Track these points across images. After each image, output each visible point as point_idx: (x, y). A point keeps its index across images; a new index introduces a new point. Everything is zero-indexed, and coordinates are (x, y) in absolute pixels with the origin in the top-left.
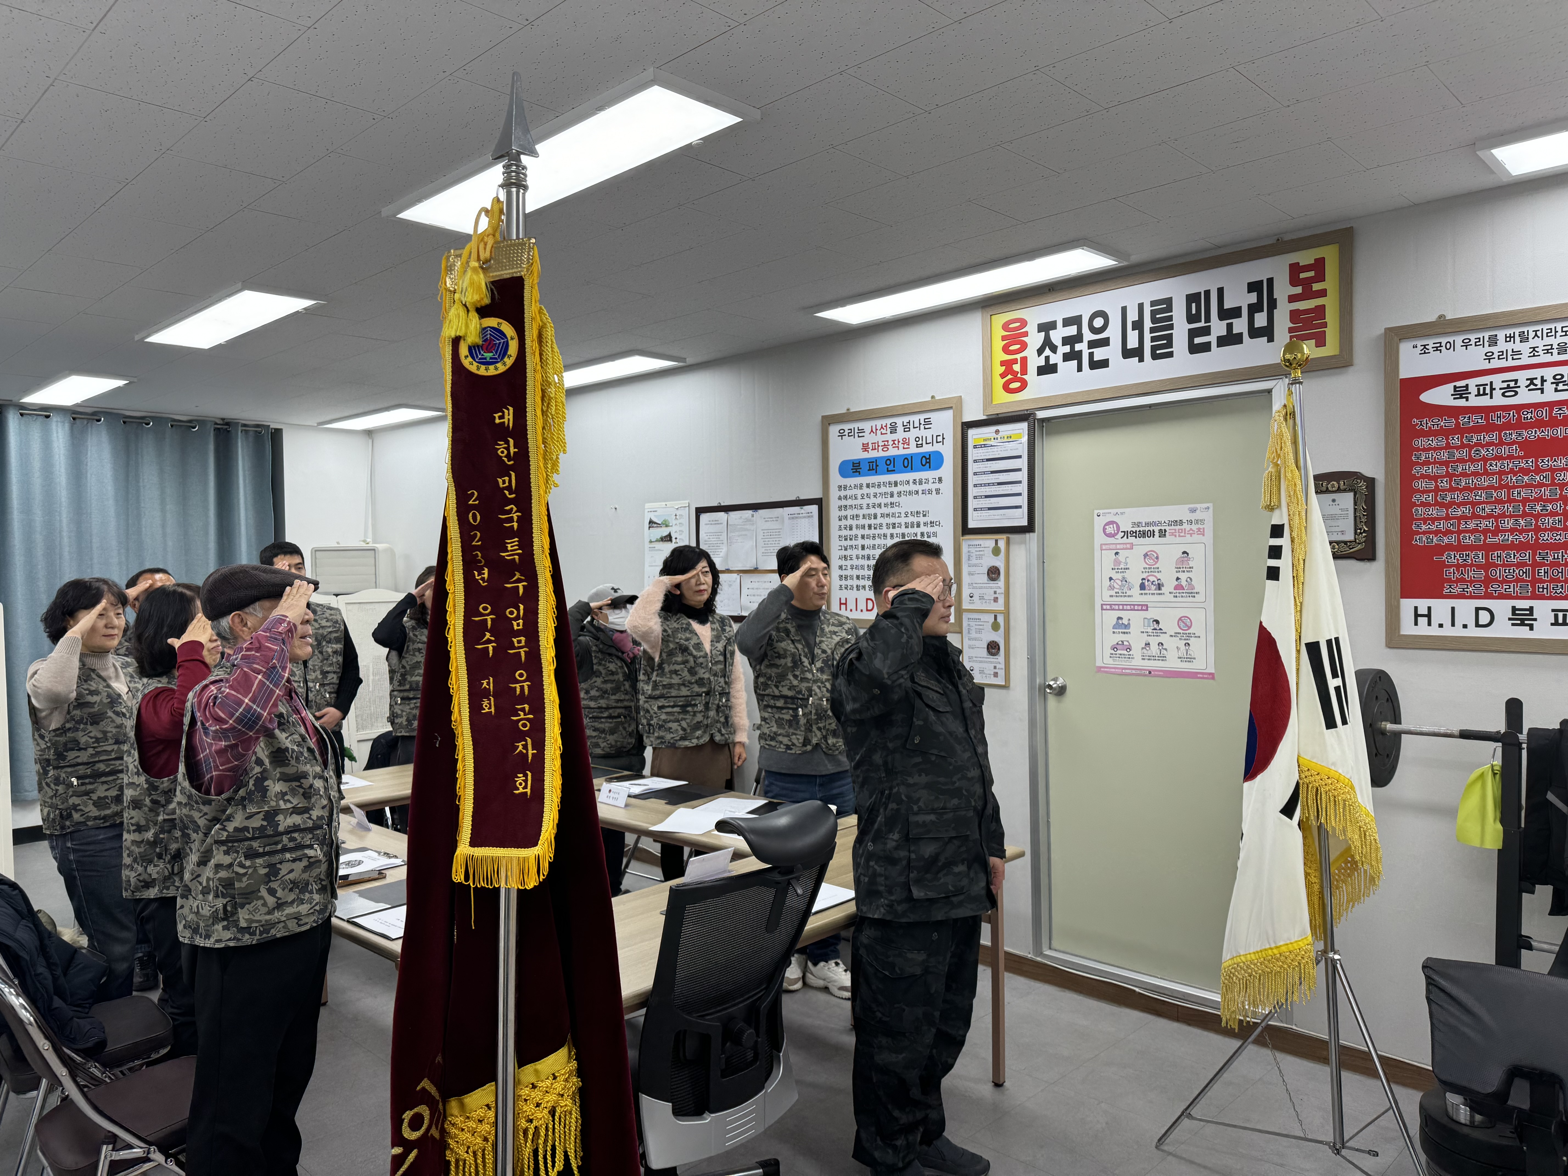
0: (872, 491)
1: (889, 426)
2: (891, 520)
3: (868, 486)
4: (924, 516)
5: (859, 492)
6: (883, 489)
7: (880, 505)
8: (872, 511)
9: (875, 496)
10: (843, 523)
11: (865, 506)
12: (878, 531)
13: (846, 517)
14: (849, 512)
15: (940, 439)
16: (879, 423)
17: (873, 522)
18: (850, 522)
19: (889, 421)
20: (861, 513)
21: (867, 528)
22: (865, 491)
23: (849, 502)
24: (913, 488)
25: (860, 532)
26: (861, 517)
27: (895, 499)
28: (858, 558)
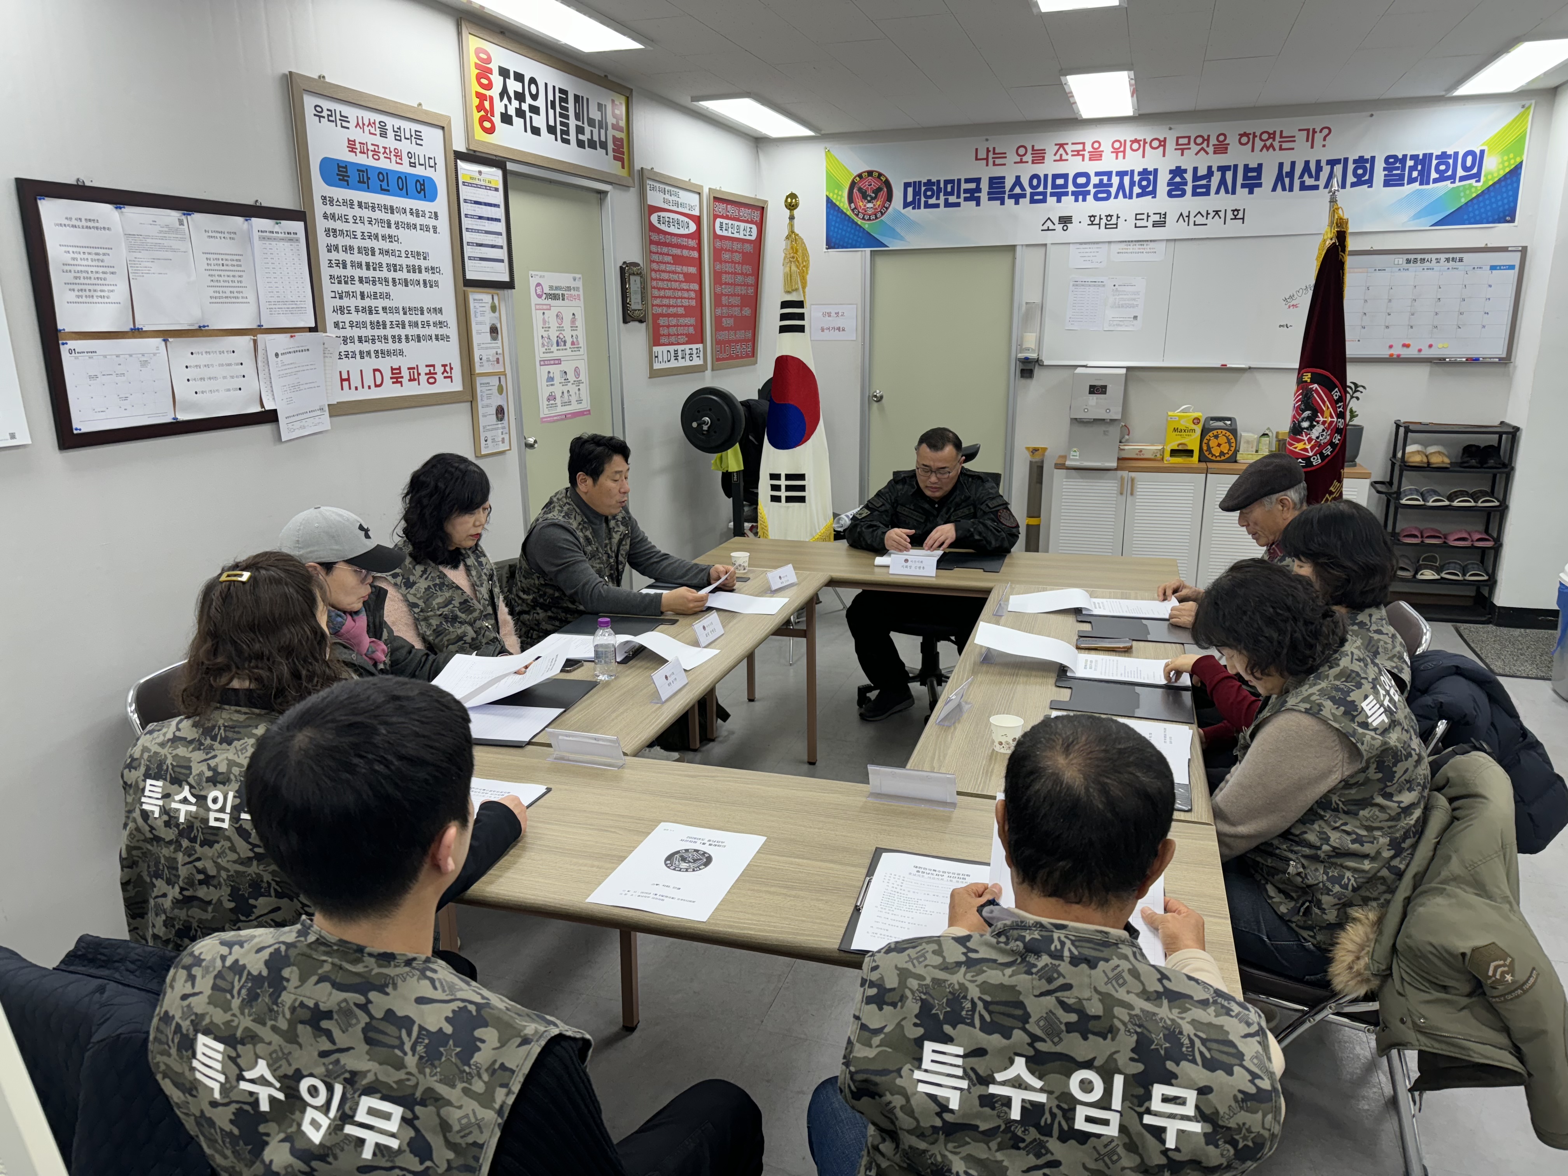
0: (366, 213)
1: (377, 125)
2: (392, 260)
3: (360, 205)
4: (425, 258)
5: (350, 213)
6: (378, 215)
7: (376, 236)
8: (368, 243)
9: (370, 222)
10: (334, 256)
11: (359, 235)
12: (377, 274)
13: (336, 248)
14: (341, 241)
15: (432, 164)
16: (368, 116)
17: (370, 259)
18: (341, 256)
19: (378, 118)
20: (356, 243)
21: (364, 267)
22: (357, 212)
23: (338, 225)
24: (412, 220)
25: (357, 273)
26: (356, 250)
27: (393, 231)
28: (357, 311)
